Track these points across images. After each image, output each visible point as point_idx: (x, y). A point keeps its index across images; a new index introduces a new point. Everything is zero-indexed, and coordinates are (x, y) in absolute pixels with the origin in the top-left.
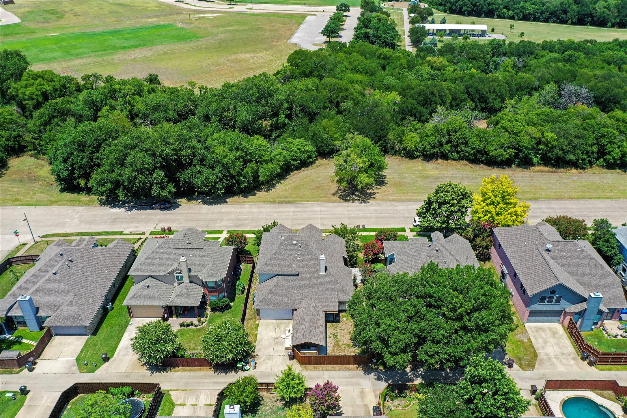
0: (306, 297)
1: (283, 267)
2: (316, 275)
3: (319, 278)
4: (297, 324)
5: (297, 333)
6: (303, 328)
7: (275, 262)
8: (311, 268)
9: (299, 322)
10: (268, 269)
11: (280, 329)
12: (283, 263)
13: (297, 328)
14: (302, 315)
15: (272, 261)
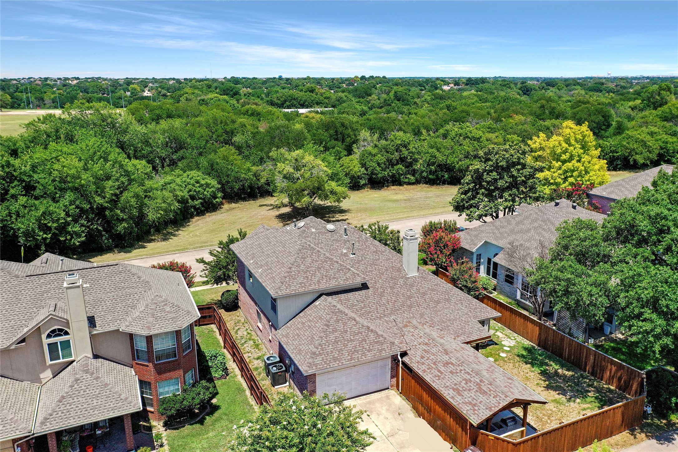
0: (406, 326)
1: (331, 272)
2: (401, 281)
3: (412, 286)
4: (439, 376)
5: (460, 395)
6: (465, 379)
7: (308, 267)
8: (387, 270)
9: (439, 371)
10: (301, 283)
11: (378, 415)
12: (327, 266)
13: (448, 384)
14: (432, 357)
15: (302, 266)
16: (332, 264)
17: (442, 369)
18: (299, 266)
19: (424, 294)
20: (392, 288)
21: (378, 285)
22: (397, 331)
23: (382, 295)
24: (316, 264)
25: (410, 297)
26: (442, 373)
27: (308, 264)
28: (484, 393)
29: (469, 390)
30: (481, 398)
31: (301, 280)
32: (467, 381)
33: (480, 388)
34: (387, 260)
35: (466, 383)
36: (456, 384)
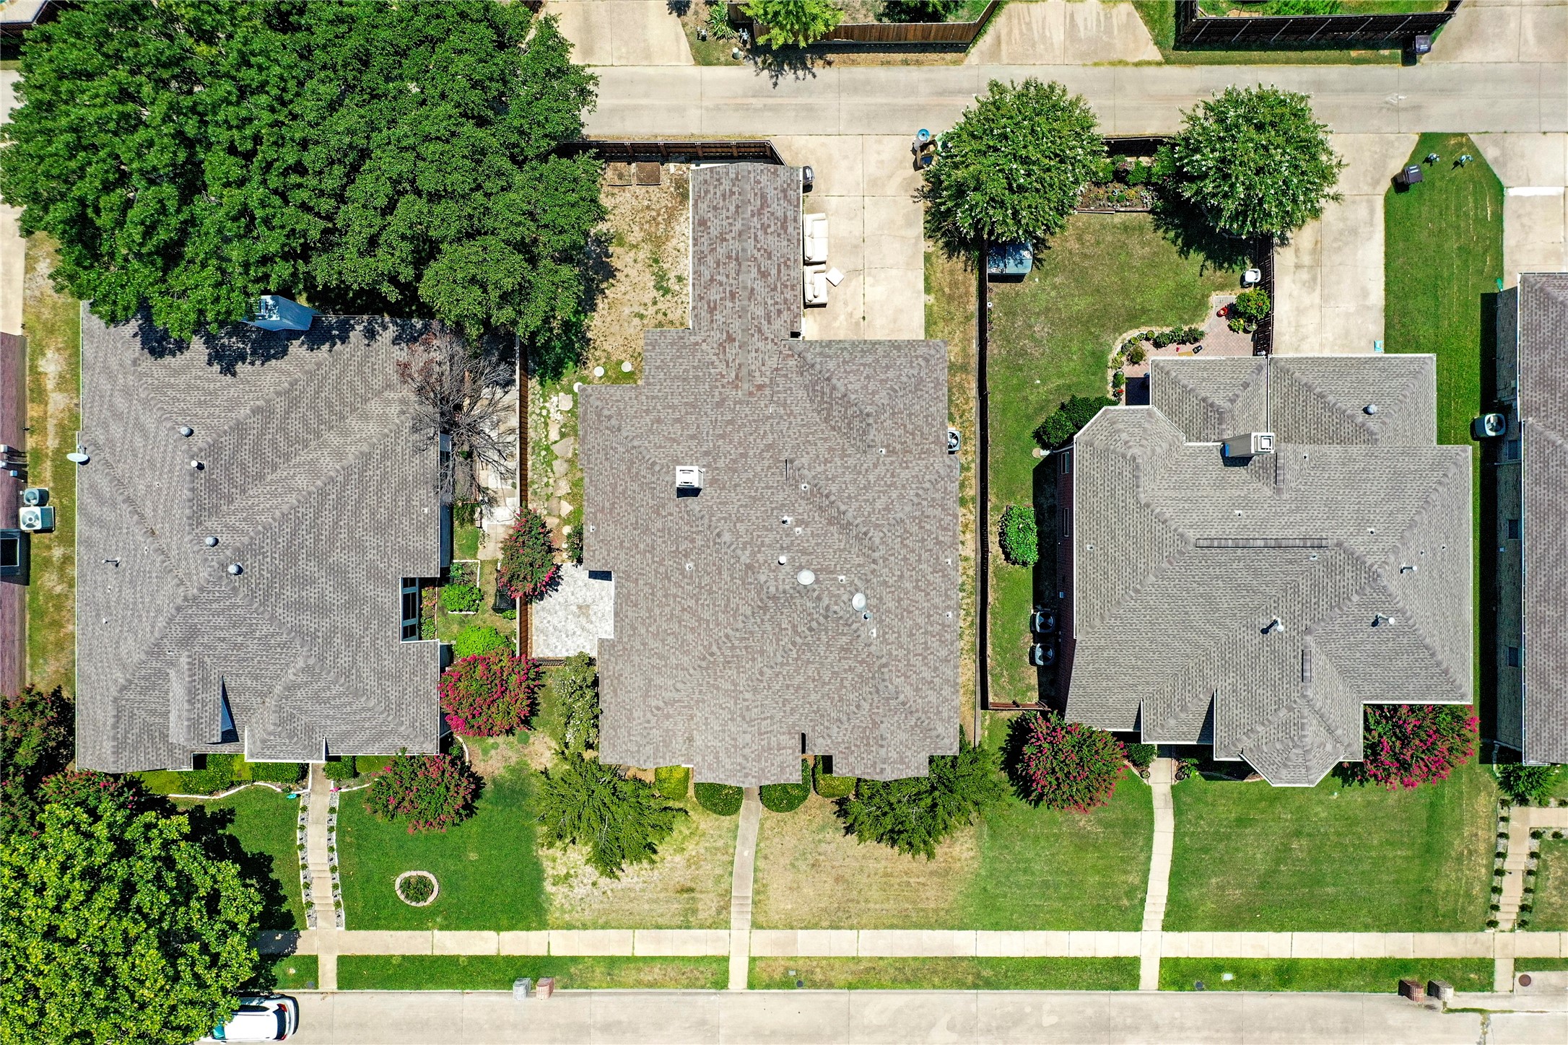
0: (760, 387)
3: (707, 453)
4: (785, 263)
5: (786, 217)
6: (766, 233)
7: (884, 492)
8: (736, 486)
9: (779, 271)
10: (907, 467)
11: (851, 315)
12: (852, 489)
13: (785, 243)
14: (770, 302)
15: (894, 496)
16: (841, 491)
17: (774, 272)
18: (901, 497)
19: (693, 437)
20: (744, 455)
21: (766, 463)
22: (780, 380)
23: (769, 447)
24: (869, 496)
25: (722, 436)
26: (779, 265)
27: (884, 499)
28: (763, 197)
29: (773, 214)
30: (771, 193)
31: (905, 474)
32: (765, 228)
33: (762, 207)
34: (725, 503)
35: (769, 226)
36: (779, 235)
